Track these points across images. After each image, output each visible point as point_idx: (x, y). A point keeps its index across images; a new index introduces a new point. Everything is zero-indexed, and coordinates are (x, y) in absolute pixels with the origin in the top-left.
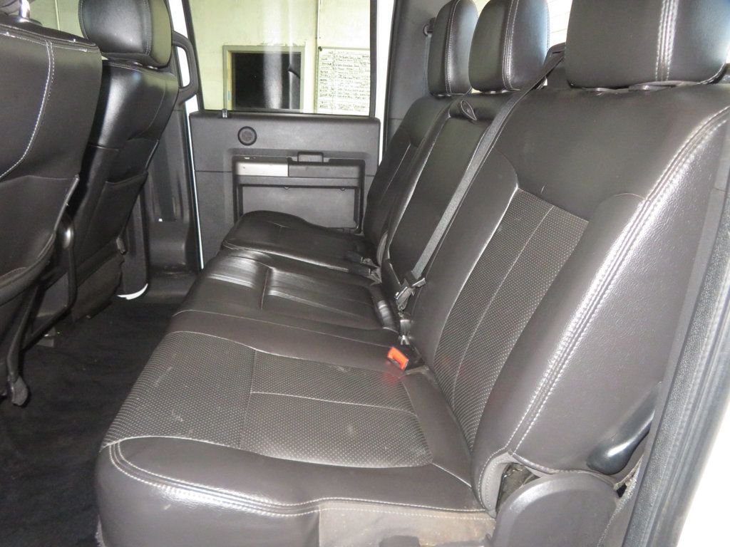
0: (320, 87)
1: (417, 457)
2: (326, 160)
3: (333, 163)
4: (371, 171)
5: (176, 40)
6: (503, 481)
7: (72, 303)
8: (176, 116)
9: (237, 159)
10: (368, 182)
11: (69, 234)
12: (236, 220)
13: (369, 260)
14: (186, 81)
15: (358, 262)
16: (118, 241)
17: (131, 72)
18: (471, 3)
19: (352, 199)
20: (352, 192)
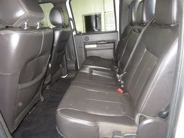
0: (106, 22)
1: (122, 114)
2: (106, 42)
3: (107, 43)
4: (117, 44)
5: (70, 19)
6: (140, 119)
7: (52, 80)
8: (71, 36)
9: (85, 44)
10: (116, 47)
11: (50, 65)
12: (86, 58)
13: (116, 67)
14: (73, 28)
15: (113, 67)
16: (61, 65)
17: (60, 29)
18: (138, 1)
19: (113, 51)
20: (113, 49)
